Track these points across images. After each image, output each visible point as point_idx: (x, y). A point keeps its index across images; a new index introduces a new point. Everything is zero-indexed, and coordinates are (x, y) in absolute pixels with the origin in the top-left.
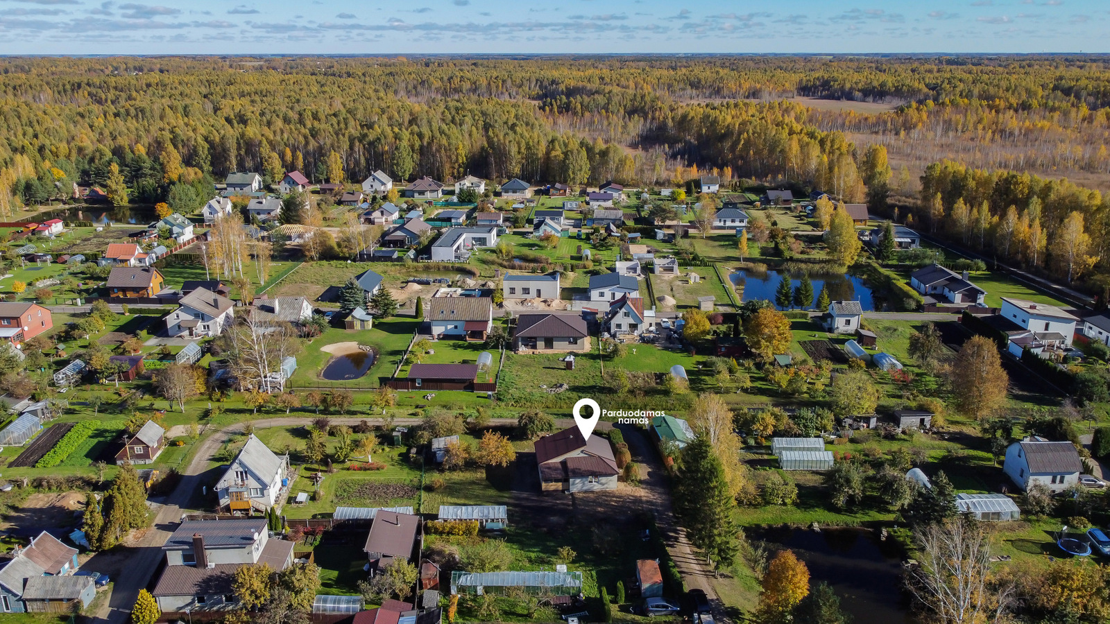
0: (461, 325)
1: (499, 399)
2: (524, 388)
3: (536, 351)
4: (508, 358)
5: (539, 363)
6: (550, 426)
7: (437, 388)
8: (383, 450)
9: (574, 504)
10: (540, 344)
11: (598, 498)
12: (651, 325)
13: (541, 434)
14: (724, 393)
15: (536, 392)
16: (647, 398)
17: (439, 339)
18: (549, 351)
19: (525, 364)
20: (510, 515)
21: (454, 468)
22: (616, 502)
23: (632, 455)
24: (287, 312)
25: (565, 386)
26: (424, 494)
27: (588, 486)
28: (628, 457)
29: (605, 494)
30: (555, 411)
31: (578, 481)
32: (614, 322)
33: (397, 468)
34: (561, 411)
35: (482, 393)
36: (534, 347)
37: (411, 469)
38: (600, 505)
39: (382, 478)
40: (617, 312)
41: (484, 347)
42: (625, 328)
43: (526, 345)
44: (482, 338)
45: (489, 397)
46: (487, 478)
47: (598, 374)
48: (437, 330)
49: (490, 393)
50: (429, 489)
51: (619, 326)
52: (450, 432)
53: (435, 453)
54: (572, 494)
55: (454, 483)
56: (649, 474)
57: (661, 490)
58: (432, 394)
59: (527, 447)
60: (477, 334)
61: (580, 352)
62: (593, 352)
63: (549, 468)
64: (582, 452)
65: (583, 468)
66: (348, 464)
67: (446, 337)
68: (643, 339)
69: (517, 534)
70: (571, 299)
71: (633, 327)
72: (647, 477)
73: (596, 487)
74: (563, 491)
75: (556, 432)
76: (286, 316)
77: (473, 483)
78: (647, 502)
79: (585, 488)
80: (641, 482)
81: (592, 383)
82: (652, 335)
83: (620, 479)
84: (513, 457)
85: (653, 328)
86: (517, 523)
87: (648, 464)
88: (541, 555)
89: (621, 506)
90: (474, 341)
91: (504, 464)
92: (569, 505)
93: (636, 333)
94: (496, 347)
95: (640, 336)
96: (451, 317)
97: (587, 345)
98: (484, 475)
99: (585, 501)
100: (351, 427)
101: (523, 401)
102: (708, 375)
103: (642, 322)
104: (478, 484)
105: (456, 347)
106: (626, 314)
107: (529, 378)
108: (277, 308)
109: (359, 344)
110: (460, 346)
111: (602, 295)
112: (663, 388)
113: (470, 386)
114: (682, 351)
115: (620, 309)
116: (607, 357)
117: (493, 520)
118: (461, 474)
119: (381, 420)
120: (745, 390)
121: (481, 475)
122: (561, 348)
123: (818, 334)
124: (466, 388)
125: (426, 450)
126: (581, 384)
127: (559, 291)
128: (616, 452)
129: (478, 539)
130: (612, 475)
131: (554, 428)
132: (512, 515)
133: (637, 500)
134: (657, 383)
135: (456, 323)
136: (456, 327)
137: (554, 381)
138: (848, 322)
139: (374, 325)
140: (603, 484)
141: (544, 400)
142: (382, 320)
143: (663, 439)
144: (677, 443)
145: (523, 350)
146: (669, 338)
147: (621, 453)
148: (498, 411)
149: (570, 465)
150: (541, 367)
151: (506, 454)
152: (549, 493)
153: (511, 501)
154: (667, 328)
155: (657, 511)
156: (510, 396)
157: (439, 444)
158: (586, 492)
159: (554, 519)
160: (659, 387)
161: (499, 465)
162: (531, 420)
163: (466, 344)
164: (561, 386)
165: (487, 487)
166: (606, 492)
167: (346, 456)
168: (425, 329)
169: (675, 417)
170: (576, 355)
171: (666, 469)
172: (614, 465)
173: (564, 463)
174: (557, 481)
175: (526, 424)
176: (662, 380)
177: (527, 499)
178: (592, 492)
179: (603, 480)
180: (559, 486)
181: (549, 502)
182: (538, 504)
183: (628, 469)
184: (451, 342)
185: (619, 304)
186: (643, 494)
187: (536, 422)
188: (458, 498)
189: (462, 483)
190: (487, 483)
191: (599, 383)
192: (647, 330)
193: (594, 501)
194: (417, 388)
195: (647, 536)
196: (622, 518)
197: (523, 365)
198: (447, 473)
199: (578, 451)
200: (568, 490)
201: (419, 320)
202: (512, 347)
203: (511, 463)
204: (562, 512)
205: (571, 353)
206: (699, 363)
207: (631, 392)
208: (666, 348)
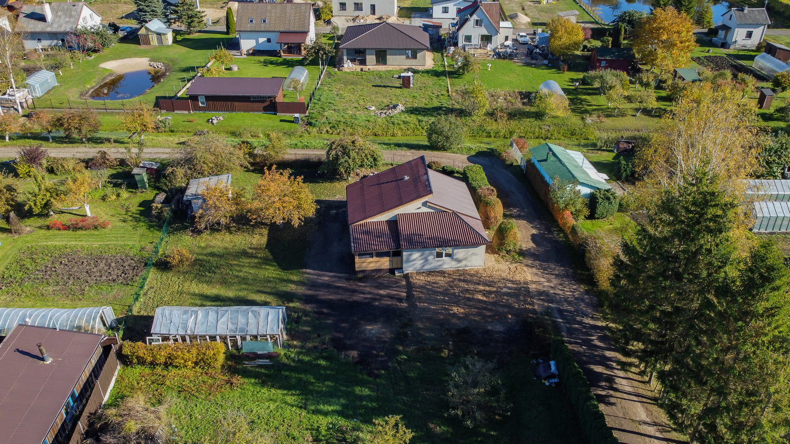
0: (274, 37)
1: (310, 124)
2: (344, 110)
3: (365, 68)
4: (329, 75)
5: (368, 81)
6: (375, 159)
7: (227, 110)
8: (118, 195)
9: (410, 297)
10: (371, 58)
11: (451, 285)
12: (507, 38)
13: (363, 172)
14: (618, 116)
15: (361, 116)
16: (513, 124)
17: (248, 54)
18: (381, 68)
19: (350, 82)
20: (292, 323)
21: (215, 228)
22: (484, 293)
23: (506, 206)
24: (62, 21)
25: (401, 107)
26: (153, 275)
27: (434, 263)
28: (498, 209)
29: (464, 276)
30: (386, 139)
31: (416, 255)
32: (462, 34)
33: (128, 226)
34: (394, 140)
35: (288, 116)
36: (363, 62)
37: (150, 227)
38: (456, 300)
39: (96, 244)
40: (467, 20)
41: (301, 63)
42: (476, 40)
43: (353, 61)
44: (299, 53)
45: (295, 121)
46: (270, 245)
47: (445, 92)
48: (247, 44)
49: (297, 115)
50: (164, 265)
51: (468, 38)
52: (218, 169)
53: (190, 202)
54: (406, 277)
55: (212, 254)
56: (534, 238)
57: (559, 270)
58: (218, 118)
59: (336, 192)
60: (294, 48)
61: (421, 68)
62: (436, 68)
63: (367, 233)
64: (425, 204)
65: (427, 233)
66: (54, 218)
67: (256, 52)
68: (498, 55)
69: (301, 367)
70: (410, 17)
71: (486, 39)
72: (531, 245)
73: (447, 264)
74: (392, 271)
75: (384, 169)
76: (60, 26)
77: (244, 254)
78: (540, 293)
79: (427, 267)
80: (522, 253)
81: (436, 104)
82: (509, 50)
83: (491, 249)
84: (310, 211)
85: (509, 43)
86: (304, 337)
87: (530, 222)
88: (342, 422)
89: (494, 304)
90: (290, 57)
91: (296, 223)
92: (400, 300)
93: (489, 47)
94: (314, 63)
95: (494, 50)
96: (263, 27)
97: (429, 60)
98: (264, 240)
99: (430, 291)
100: (83, 161)
101: (342, 127)
102: (589, 94)
103: (497, 32)
104: (251, 256)
105: (266, 63)
106: (478, 23)
107: (353, 98)
108: (49, 16)
109: (151, 60)
110: (272, 63)
111: (446, 10)
112: (533, 109)
113: (271, 106)
114: (548, 67)
115: (471, 15)
116: (454, 74)
117: (255, 337)
118: (228, 237)
119: (123, 150)
120: (647, 112)
121: (259, 239)
122: (397, 64)
123: (712, 50)
124: (266, 110)
125: (176, 197)
126: (423, 106)
127: (396, 10)
128: (479, 201)
129: (223, 378)
130: (475, 245)
131: (380, 163)
132: (297, 321)
133: (521, 291)
134: (524, 104)
135: (270, 35)
136: (269, 40)
137: (386, 101)
138: (749, 35)
139: (175, 41)
140: (459, 261)
141: (371, 126)
142: (187, 37)
143: (554, 182)
144: (579, 187)
145: (348, 66)
146: (530, 54)
147: (487, 204)
148: (306, 139)
149: (405, 229)
150: (370, 85)
151: (298, 207)
152: (368, 276)
153: (301, 290)
154: (525, 44)
155: (561, 312)
156: (324, 120)
157: (196, 188)
158: (430, 273)
159: (373, 329)
160: (527, 109)
161: (288, 224)
162: (345, 152)
163: (280, 60)
164: (395, 107)
165: (265, 261)
166: (464, 272)
167: (47, 205)
168: (234, 45)
169: (566, 147)
170: (415, 72)
171: (561, 230)
172: (478, 226)
173: (393, 224)
174: (380, 255)
175: (337, 158)
176: (530, 100)
177: (327, 286)
178: (442, 273)
179: (460, 253)
180: (385, 263)
181: (366, 292)
182: (345, 296)
183: (502, 233)
184: (262, 58)
185: (470, 10)
186: (529, 278)
187: (353, 154)
188: (209, 282)
189: (225, 255)
190: (268, 254)
191: (446, 103)
192: (502, 45)
193: (445, 293)
194: (200, 109)
195: (553, 376)
196: (499, 328)
197: (346, 83)
198: (205, 235)
199: (418, 203)
200: (400, 269)
201: (231, 36)
202: (334, 62)
203: (307, 220)
204: (388, 314)
205: (408, 70)
206: (573, 80)
207: (491, 114)
208: (528, 64)
